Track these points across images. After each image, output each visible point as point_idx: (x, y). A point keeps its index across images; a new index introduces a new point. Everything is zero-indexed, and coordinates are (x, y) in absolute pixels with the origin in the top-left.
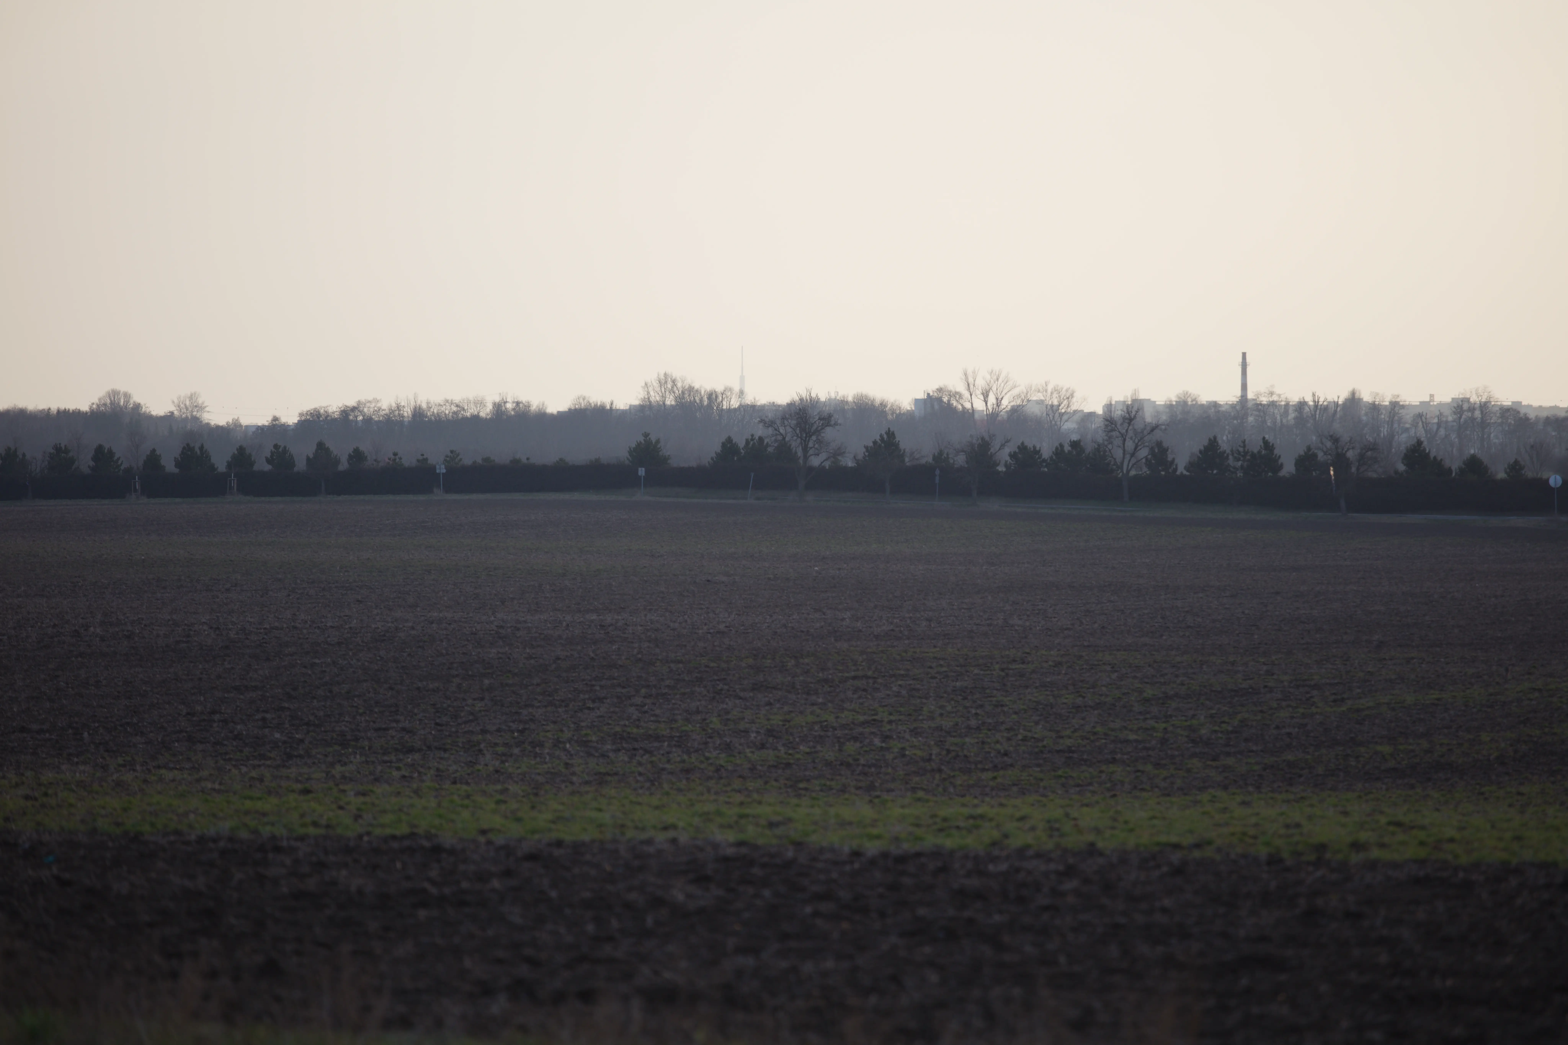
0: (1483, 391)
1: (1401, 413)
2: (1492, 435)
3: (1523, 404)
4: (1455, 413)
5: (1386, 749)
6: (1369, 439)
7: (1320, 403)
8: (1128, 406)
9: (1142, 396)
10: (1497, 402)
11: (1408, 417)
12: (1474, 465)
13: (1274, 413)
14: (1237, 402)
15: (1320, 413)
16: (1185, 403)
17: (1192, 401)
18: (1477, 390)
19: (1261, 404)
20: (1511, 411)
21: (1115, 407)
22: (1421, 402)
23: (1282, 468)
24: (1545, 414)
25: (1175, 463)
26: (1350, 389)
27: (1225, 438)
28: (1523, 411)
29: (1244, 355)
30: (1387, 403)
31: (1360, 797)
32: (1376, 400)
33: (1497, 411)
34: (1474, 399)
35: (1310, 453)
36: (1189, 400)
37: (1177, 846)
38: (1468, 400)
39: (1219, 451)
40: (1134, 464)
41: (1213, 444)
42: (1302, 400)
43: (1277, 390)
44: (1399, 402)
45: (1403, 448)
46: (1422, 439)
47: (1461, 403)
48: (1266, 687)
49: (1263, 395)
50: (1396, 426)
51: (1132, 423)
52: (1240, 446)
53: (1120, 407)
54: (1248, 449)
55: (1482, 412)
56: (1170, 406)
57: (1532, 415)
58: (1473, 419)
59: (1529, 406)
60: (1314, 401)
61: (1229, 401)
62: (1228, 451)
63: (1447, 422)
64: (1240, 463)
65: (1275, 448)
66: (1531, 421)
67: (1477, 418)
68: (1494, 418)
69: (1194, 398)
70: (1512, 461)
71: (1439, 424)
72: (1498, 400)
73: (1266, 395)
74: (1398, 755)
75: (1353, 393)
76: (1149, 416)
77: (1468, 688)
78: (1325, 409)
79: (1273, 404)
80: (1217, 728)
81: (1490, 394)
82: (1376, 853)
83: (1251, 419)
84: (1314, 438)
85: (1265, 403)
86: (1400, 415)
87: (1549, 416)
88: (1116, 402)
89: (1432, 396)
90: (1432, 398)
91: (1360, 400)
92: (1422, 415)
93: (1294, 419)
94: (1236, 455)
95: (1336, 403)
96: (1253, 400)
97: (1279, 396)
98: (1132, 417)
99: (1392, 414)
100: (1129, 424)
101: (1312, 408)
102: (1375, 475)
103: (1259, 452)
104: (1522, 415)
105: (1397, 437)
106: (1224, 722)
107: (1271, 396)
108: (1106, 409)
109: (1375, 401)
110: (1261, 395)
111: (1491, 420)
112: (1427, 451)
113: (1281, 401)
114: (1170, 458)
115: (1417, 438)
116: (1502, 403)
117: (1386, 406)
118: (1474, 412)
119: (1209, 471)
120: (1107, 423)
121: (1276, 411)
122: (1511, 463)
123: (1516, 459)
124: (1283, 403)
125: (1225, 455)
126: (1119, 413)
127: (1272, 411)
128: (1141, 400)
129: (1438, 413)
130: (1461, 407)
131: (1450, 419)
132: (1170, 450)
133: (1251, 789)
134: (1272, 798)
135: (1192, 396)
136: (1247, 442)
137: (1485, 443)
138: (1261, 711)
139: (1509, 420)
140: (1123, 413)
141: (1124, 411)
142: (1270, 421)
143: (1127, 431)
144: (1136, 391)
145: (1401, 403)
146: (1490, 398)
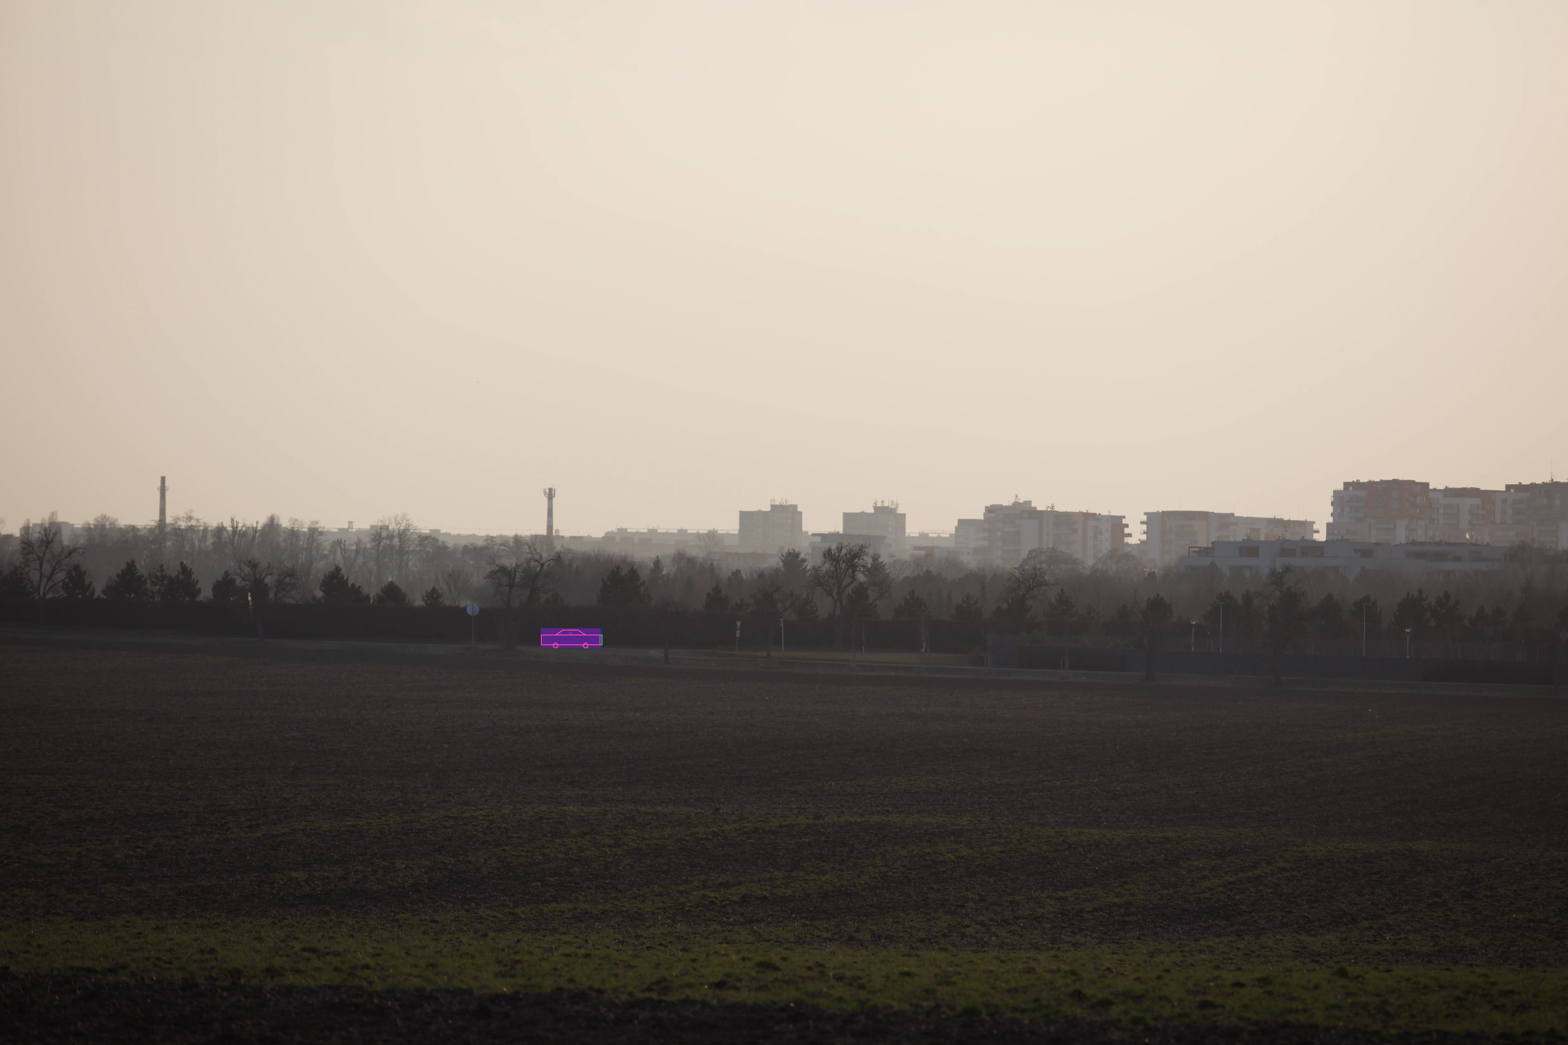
0: (402, 519)
1: (320, 540)
2: (410, 564)
3: (441, 532)
4: (373, 540)
5: (301, 875)
6: (287, 566)
7: (239, 528)
8: (45, 529)
9: (60, 519)
10: (416, 530)
11: (326, 544)
12: (392, 592)
13: (192, 538)
14: (156, 526)
15: (238, 539)
16: (103, 527)
17: (110, 525)
18: (396, 518)
19: (179, 529)
20: (429, 538)
21: (32, 530)
22: (339, 529)
23: (200, 594)
24: (463, 543)
25: (93, 586)
26: (269, 515)
27: (142, 562)
28: (441, 539)
29: (163, 479)
30: (306, 530)
31: (274, 923)
32: (295, 527)
33: (415, 539)
34: (392, 526)
35: (228, 579)
36: (107, 523)
37: (91, 970)
38: (387, 528)
39: (136, 576)
40: (52, 587)
41: (131, 568)
42: (220, 525)
43: (196, 515)
44: (318, 528)
45: (321, 576)
46: (341, 566)
47: (379, 531)
48: (181, 812)
49: (181, 520)
50: (314, 552)
51: (50, 545)
52: (157, 570)
53: (38, 530)
54: (166, 574)
55: (400, 540)
56: (88, 529)
57: (450, 544)
58: (391, 547)
59: (448, 535)
60: (233, 527)
61: (147, 525)
62: (146, 576)
63: (365, 549)
64: (157, 588)
65: (192, 574)
66: (449, 550)
67: (395, 546)
68: (412, 546)
69: (112, 521)
70: (430, 589)
71: (357, 552)
72: (417, 528)
73: (185, 519)
74: (313, 882)
75: (272, 519)
76: (66, 539)
77: (384, 816)
78: (244, 534)
79: (191, 529)
80: (131, 853)
81: (409, 522)
82: (291, 979)
83: (169, 544)
84: (232, 564)
85: (183, 527)
86: (319, 542)
87: (467, 545)
88: (34, 524)
89: (350, 523)
90: (351, 525)
91: (279, 526)
92: (341, 542)
93: (213, 544)
94: (153, 579)
95: (255, 528)
96: (172, 524)
97: (198, 520)
98: (50, 539)
99: (310, 540)
100: (47, 547)
101: (230, 533)
102: (293, 602)
103: (177, 577)
104: (440, 544)
105: (315, 564)
106: (139, 847)
107: (190, 521)
108: (23, 532)
109: (293, 528)
110: (179, 519)
111: (409, 547)
112: (345, 578)
113: (200, 526)
114: (87, 581)
115: (335, 565)
116: (421, 531)
117: (305, 532)
118: (392, 540)
119: (126, 595)
120: (24, 545)
121: (194, 536)
122: (429, 591)
123: (434, 587)
124: (201, 528)
125: (143, 579)
126: (36, 535)
127: (190, 535)
128: (59, 523)
129: (356, 540)
130: (379, 535)
131: (369, 546)
132: (87, 574)
133: (165, 914)
134: (186, 924)
135: (110, 519)
136: (165, 567)
137: (403, 571)
138: (177, 837)
139: (428, 549)
140: (40, 536)
141: (41, 534)
142: (188, 546)
143: (44, 554)
144: (53, 514)
145: (320, 530)
146: (409, 526)
